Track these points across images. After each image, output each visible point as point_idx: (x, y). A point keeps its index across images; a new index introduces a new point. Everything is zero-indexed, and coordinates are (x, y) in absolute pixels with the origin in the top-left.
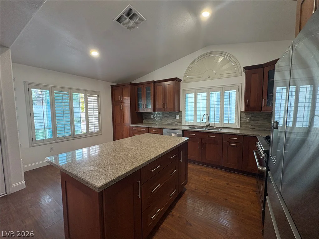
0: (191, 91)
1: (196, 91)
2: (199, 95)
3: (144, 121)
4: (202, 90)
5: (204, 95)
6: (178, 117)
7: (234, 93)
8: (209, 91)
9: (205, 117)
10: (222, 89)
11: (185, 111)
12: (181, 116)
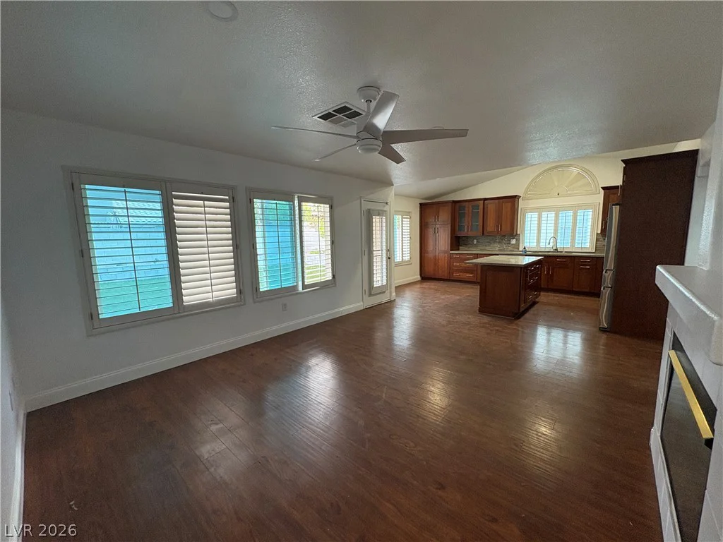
0: (533, 210)
1: (540, 210)
2: (544, 215)
3: (460, 247)
4: (549, 209)
5: (552, 214)
6: (513, 242)
7: (590, 213)
8: (557, 210)
9: (552, 241)
10: (575, 209)
11: (524, 234)
12: (518, 241)
